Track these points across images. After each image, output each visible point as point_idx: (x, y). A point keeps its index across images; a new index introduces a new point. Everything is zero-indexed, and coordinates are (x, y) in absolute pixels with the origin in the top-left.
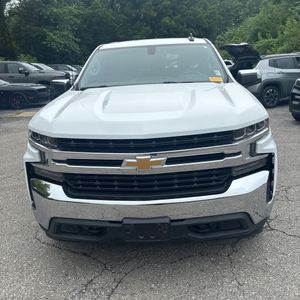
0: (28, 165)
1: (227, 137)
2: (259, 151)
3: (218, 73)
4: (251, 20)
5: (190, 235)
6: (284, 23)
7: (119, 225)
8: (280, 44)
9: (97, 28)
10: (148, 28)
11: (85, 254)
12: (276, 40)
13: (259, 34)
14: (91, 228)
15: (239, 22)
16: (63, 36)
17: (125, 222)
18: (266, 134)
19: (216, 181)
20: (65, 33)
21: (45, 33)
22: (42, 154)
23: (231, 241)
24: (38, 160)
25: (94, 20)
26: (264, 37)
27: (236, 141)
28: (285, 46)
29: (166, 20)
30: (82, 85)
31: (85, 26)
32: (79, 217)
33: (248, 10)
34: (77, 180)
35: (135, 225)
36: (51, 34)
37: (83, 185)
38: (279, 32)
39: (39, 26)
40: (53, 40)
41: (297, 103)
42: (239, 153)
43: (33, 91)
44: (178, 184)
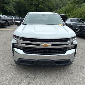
0: (13, 44)
1: (66, 40)
2: (73, 44)
3: (61, 23)
4: (64, 8)
5: (55, 64)
6: (73, 10)
7: (38, 61)
8: (72, 15)
9: (20, 6)
10: (35, 7)
11: (25, 69)
12: (71, 14)
13: (66, 12)
14: (29, 61)
15: (60, 8)
16: (10, 7)
17: (40, 60)
18: (75, 40)
19: (63, 51)
20: (11, 6)
21: (5, 6)
22: (17, 41)
23: (63, 66)
24: (16, 43)
25: (19, 3)
26: (68, 13)
27: (68, 41)
28: (73, 16)
29: (40, 5)
30: (25, 23)
31: (17, 5)
32: (24, 58)
33: (63, 5)
34: (27, 49)
35: (42, 61)
36: (7, 6)
37: (28, 50)
38: (72, 12)
39: (3, 4)
40: (7, 8)
41: (77, 32)
42: (69, 44)
43: (2, 23)
44: (53, 51)
